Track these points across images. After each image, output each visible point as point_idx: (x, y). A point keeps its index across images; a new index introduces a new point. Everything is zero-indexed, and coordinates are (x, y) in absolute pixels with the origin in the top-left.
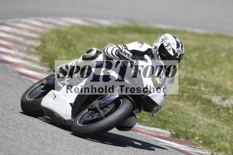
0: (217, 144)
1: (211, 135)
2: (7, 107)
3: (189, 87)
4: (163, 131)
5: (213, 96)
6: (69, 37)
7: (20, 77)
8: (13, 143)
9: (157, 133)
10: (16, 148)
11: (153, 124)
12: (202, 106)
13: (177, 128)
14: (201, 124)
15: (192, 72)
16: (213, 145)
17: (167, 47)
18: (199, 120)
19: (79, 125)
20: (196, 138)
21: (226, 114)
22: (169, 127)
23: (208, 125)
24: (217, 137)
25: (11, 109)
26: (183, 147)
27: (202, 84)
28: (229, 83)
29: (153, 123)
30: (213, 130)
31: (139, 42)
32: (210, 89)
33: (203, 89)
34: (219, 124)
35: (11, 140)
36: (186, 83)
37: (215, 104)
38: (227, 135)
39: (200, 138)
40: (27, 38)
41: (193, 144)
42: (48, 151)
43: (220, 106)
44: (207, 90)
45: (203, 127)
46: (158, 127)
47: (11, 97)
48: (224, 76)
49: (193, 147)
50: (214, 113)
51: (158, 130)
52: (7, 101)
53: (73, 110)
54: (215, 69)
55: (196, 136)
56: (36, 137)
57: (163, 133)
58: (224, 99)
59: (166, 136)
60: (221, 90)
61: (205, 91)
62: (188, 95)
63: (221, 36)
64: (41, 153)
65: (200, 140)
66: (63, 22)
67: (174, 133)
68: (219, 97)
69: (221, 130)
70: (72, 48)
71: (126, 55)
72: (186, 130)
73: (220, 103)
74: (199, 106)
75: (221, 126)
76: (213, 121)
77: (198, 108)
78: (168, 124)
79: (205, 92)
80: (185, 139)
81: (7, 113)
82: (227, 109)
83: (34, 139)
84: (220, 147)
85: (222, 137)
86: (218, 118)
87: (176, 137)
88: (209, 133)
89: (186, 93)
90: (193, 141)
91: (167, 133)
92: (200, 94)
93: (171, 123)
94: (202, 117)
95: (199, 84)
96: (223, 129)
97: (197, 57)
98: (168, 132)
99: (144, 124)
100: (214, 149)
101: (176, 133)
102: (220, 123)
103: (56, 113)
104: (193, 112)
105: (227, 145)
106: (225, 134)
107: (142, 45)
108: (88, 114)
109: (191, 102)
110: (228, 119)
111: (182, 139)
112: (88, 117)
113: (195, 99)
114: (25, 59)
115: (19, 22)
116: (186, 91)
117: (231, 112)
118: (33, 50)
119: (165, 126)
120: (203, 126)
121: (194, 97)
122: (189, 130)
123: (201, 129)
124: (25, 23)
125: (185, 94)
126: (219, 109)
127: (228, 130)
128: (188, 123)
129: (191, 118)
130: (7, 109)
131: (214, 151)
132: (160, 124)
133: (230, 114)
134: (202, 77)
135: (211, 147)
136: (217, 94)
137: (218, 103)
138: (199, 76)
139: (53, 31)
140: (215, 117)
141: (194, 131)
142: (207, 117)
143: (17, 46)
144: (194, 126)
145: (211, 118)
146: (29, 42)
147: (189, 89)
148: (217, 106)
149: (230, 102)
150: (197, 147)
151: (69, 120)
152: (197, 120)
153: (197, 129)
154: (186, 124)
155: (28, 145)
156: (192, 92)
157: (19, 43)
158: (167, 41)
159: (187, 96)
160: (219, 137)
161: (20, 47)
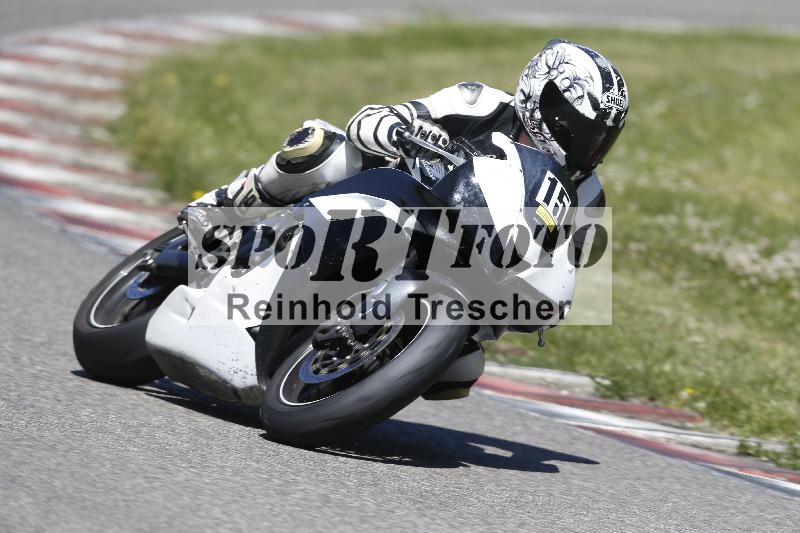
0: (755, 408)
1: (735, 381)
2: (28, 337)
3: (646, 220)
4: (569, 378)
5: (728, 244)
6: (221, 80)
7: (63, 231)
8: (60, 459)
9: (548, 385)
10: (72, 474)
11: (532, 358)
12: (695, 283)
13: (614, 363)
14: (696, 343)
15: (650, 168)
16: (743, 415)
17: (567, 90)
18: (689, 331)
19: (285, 405)
20: (685, 394)
21: (780, 303)
22: (588, 363)
23: (721, 345)
24: (753, 384)
25: (42, 344)
26: (640, 429)
27: (690, 208)
28: (780, 197)
29: (532, 353)
30: (739, 361)
31: (466, 86)
32: (716, 223)
33: (693, 222)
34: (758, 341)
35: (53, 448)
36: (633, 207)
37: (740, 272)
38: (788, 374)
39: (698, 393)
40: (77, 94)
41: (674, 416)
42: (181, 477)
43: (757, 276)
44: (707, 226)
45: (703, 355)
46: (549, 366)
47: (39, 301)
48: (761, 174)
49: (676, 424)
50: (739, 303)
51: (550, 375)
52: (26, 317)
53: (260, 351)
54: (729, 153)
55: (683, 387)
56: (137, 432)
57: (567, 387)
58: (768, 253)
59: (579, 393)
60: (757, 221)
61: (699, 230)
62: (643, 247)
63: (741, 39)
64: (157, 484)
65: (695, 399)
66: (197, 30)
67: (607, 382)
68: (752, 247)
69: (764, 358)
70: (234, 118)
71: (426, 140)
72: (649, 369)
73: (757, 269)
74: (685, 284)
75: (763, 345)
76: (735, 331)
77: (682, 289)
78: (582, 352)
79: (702, 235)
80: (644, 399)
81: (31, 359)
82: (782, 287)
83: (129, 440)
84: (766, 418)
85: (772, 382)
86: (751, 320)
87: (615, 394)
88: (727, 372)
89: (637, 241)
90: (673, 405)
91: (581, 383)
92: (683, 242)
93: (593, 350)
94: (699, 320)
95: (677, 207)
96: (773, 354)
97: (662, 116)
98: (586, 380)
99: (501, 358)
100: (747, 428)
101: (615, 383)
102: (759, 336)
103: (203, 367)
104: (666, 305)
105: (791, 409)
106: (782, 372)
107: (475, 94)
108: (316, 362)
109: (657, 270)
110: (789, 319)
111: (636, 402)
112: (317, 372)
113: (669, 259)
114: (77, 167)
115: (44, 42)
116: (638, 234)
117: (795, 294)
118: (99, 134)
119: (576, 359)
120: (705, 350)
121: (665, 252)
122: (656, 369)
123: (698, 362)
124: (64, 44)
125: (633, 246)
126: (753, 289)
127: (790, 359)
128: (651, 345)
129: (661, 325)
130: (28, 343)
131: (748, 434)
132: (557, 355)
133: (792, 301)
134: (688, 185)
135: (737, 420)
136: (743, 239)
137: (750, 268)
138: (677, 181)
139: (165, 65)
140: (742, 317)
141: (674, 371)
142: (715, 320)
143: (45, 123)
144: (671, 353)
145: (727, 320)
146: (85, 109)
147: (645, 228)
148: (747, 277)
149: (788, 260)
150: (689, 425)
151: (251, 388)
152: (682, 331)
153: (685, 363)
154: (646, 348)
155: (112, 460)
156: (656, 235)
157: (51, 114)
158: (568, 71)
159: (639, 252)
160: (762, 383)
161: (56, 127)
